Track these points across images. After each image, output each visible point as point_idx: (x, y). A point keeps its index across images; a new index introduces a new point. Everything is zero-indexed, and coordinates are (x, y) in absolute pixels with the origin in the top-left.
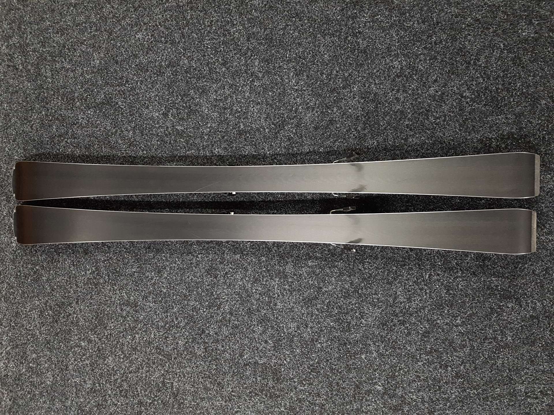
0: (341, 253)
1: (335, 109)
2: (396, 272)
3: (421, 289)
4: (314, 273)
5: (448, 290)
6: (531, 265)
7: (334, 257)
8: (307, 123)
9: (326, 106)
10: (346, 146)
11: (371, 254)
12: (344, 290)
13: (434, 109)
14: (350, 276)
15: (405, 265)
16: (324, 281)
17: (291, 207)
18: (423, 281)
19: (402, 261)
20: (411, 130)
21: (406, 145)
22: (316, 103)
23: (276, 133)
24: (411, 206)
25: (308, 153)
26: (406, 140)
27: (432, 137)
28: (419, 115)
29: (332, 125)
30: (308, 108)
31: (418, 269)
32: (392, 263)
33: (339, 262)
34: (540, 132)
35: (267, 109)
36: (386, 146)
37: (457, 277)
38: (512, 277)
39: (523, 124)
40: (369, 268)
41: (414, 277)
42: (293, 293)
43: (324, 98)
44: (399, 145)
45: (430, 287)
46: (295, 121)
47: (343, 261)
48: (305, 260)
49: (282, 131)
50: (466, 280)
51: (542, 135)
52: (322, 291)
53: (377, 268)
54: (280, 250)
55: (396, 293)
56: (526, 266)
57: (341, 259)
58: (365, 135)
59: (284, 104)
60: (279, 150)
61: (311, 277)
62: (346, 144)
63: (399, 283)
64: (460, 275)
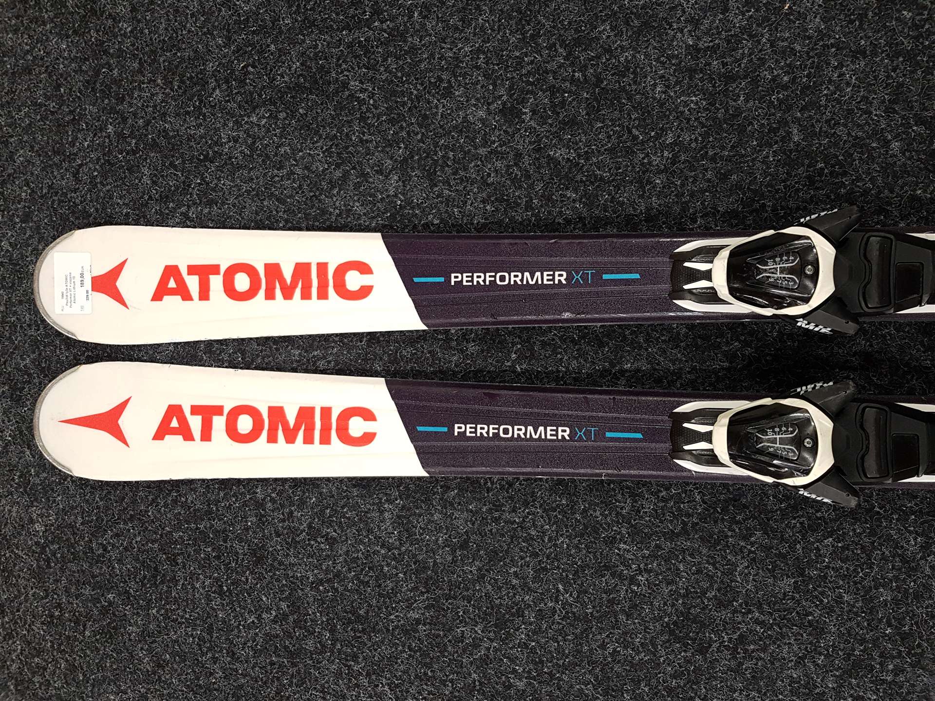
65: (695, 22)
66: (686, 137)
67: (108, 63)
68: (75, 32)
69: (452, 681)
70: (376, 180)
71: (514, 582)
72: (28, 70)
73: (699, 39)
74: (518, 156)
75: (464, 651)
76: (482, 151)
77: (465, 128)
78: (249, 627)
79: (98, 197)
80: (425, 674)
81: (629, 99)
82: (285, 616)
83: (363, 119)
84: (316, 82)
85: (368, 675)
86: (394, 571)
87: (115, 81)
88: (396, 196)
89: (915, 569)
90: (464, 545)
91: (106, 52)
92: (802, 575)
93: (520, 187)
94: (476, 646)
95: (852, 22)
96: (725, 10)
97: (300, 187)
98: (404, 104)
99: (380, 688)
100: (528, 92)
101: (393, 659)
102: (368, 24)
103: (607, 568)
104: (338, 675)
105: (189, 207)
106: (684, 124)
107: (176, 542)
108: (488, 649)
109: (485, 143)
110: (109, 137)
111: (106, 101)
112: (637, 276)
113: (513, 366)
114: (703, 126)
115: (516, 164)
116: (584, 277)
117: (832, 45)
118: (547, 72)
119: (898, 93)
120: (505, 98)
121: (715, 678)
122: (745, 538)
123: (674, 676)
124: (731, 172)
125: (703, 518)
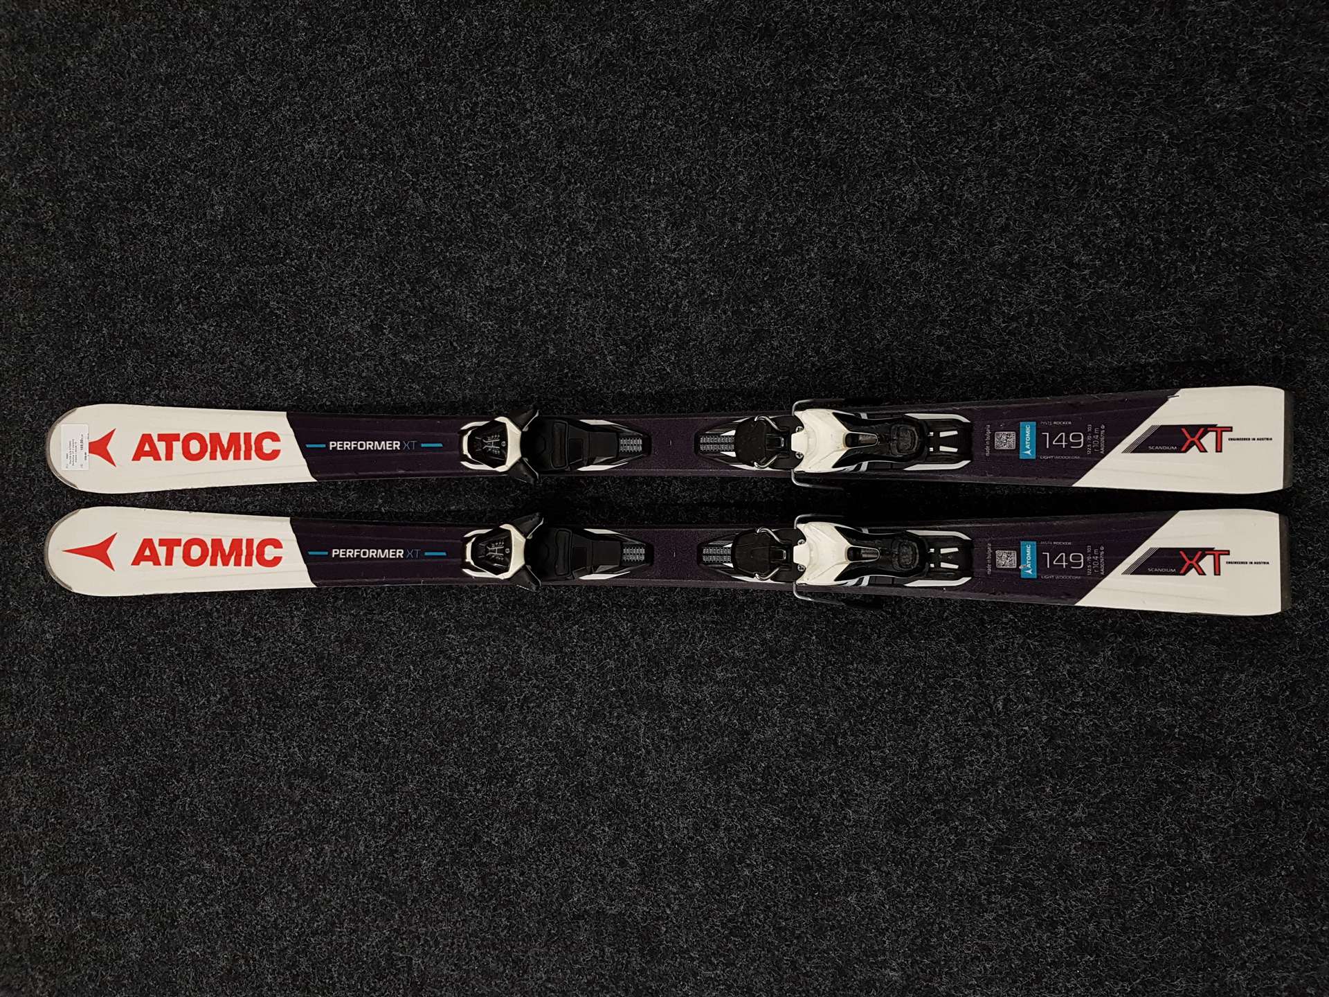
65: (490, 270)
66: (487, 349)
67: (103, 281)
68: (80, 257)
69: (340, 741)
70: (288, 373)
71: (382, 665)
72: (45, 284)
73: (492, 281)
74: (382, 357)
75: (349, 718)
76: (357, 354)
77: (346, 337)
78: (200, 708)
79: (96, 382)
80: (323, 737)
81: (451, 321)
82: (227, 698)
83: (279, 328)
84: (247, 301)
85: (284, 740)
86: (301, 661)
87: (108, 295)
88: (301, 384)
89: (626, 645)
90: (348, 641)
91: (102, 273)
92: (561, 652)
93: (384, 380)
94: (357, 714)
95: (583, 274)
96: (509, 263)
97: (237, 377)
98: (306, 319)
99: (292, 750)
100: (388, 314)
101: (301, 727)
102: (282, 261)
103: (441, 652)
104: (264, 740)
105: (160, 390)
106: (485, 341)
107: (149, 645)
108: (364, 716)
109: (360, 348)
110: (103, 336)
111: (102, 310)
112: (441, 445)
113: (379, 509)
114: (497, 342)
115: (380, 364)
116: (410, 445)
117: (572, 290)
118: (399, 300)
119: (611, 323)
120: (373, 317)
121: (510, 729)
122: (526, 627)
123: (484, 729)
124: (512, 375)
125: (500, 613)
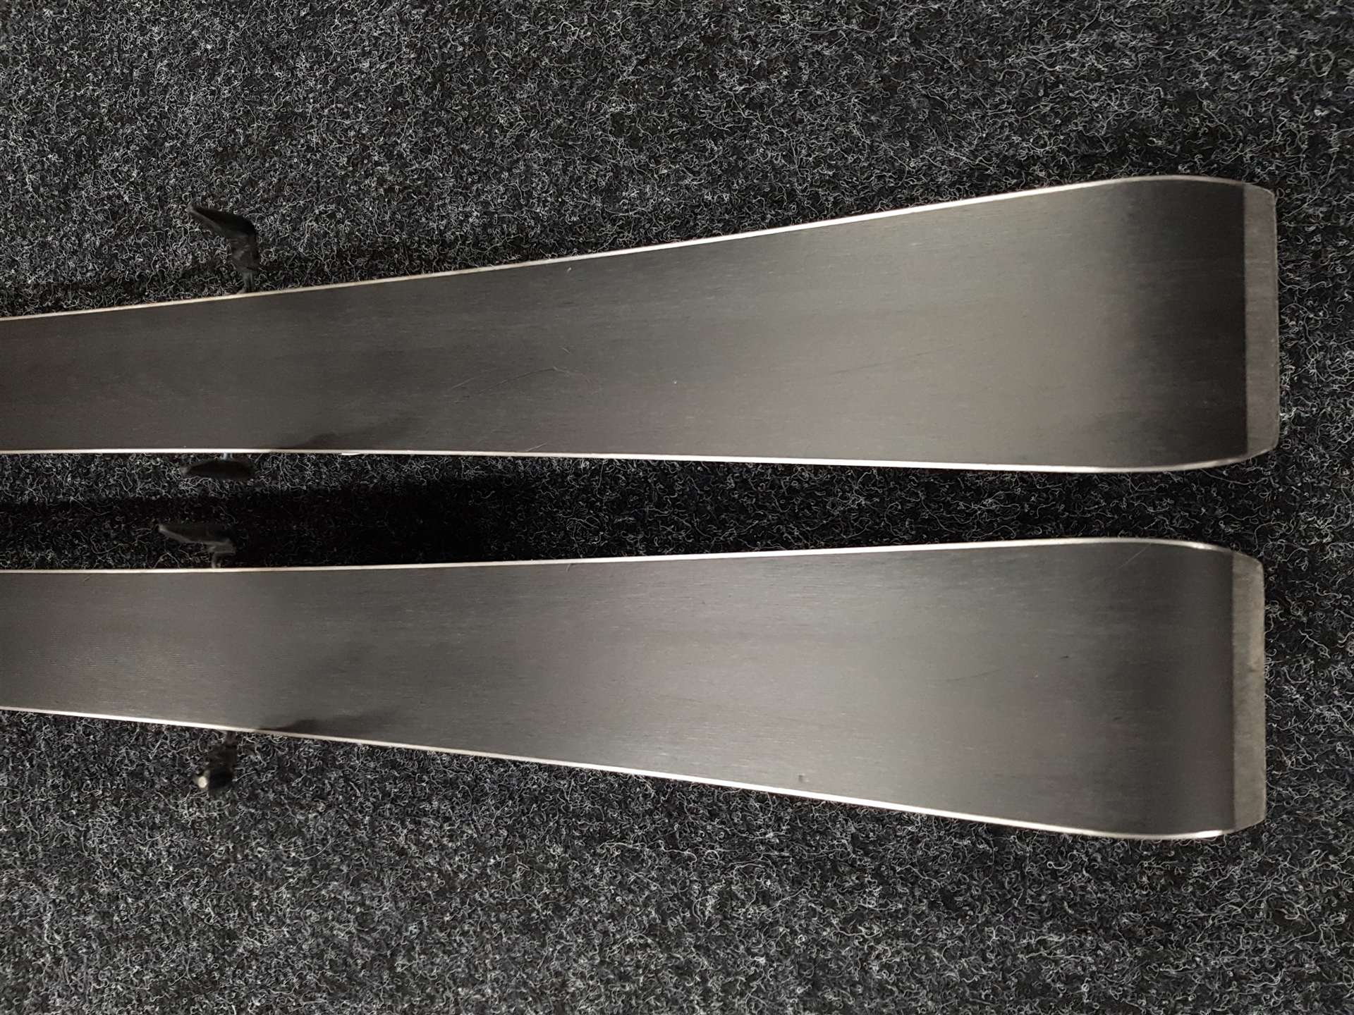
0: (316, 762)
1: (302, 63)
2: (563, 869)
3: (684, 971)
4: (204, 855)
5: (816, 984)
6: (1264, 868)
7: (288, 781)
8: (187, 135)
9: (267, 49)
10: (349, 236)
11: (451, 775)
12: (331, 954)
13: (741, 30)
14: (355, 884)
15: (605, 836)
16: (243, 902)
17: (113, 535)
18: (692, 926)
19: (589, 817)
20: (634, 142)
21: (613, 222)
22: (224, 41)
23: (64, 191)
24: (632, 529)
25: (187, 274)
26: (610, 194)
27: (732, 171)
28: (671, 66)
29: (289, 135)
30: (194, 65)
31: (665, 861)
32: (545, 823)
33: (309, 807)
34: (1296, 112)
35: (34, 82)
36: (521, 229)
37: (861, 916)
38: (1157, 932)
39: (1196, 74)
40: (442, 847)
41: (646, 905)
42: (113, 949)
43: (258, 17)
44: (582, 220)
45: (724, 962)
46: (138, 130)
47: (329, 806)
48: (169, 791)
49: (88, 180)
50: (907, 935)
51: (1309, 126)
52: (235, 949)
53: (479, 849)
54: (66, 742)
55: (564, 984)
56: (1235, 871)
57: (320, 796)
58: (430, 178)
59: (102, 54)
60: (71, 263)
61: (191, 877)
62: (345, 227)
63: (575, 929)
64: (872, 904)
